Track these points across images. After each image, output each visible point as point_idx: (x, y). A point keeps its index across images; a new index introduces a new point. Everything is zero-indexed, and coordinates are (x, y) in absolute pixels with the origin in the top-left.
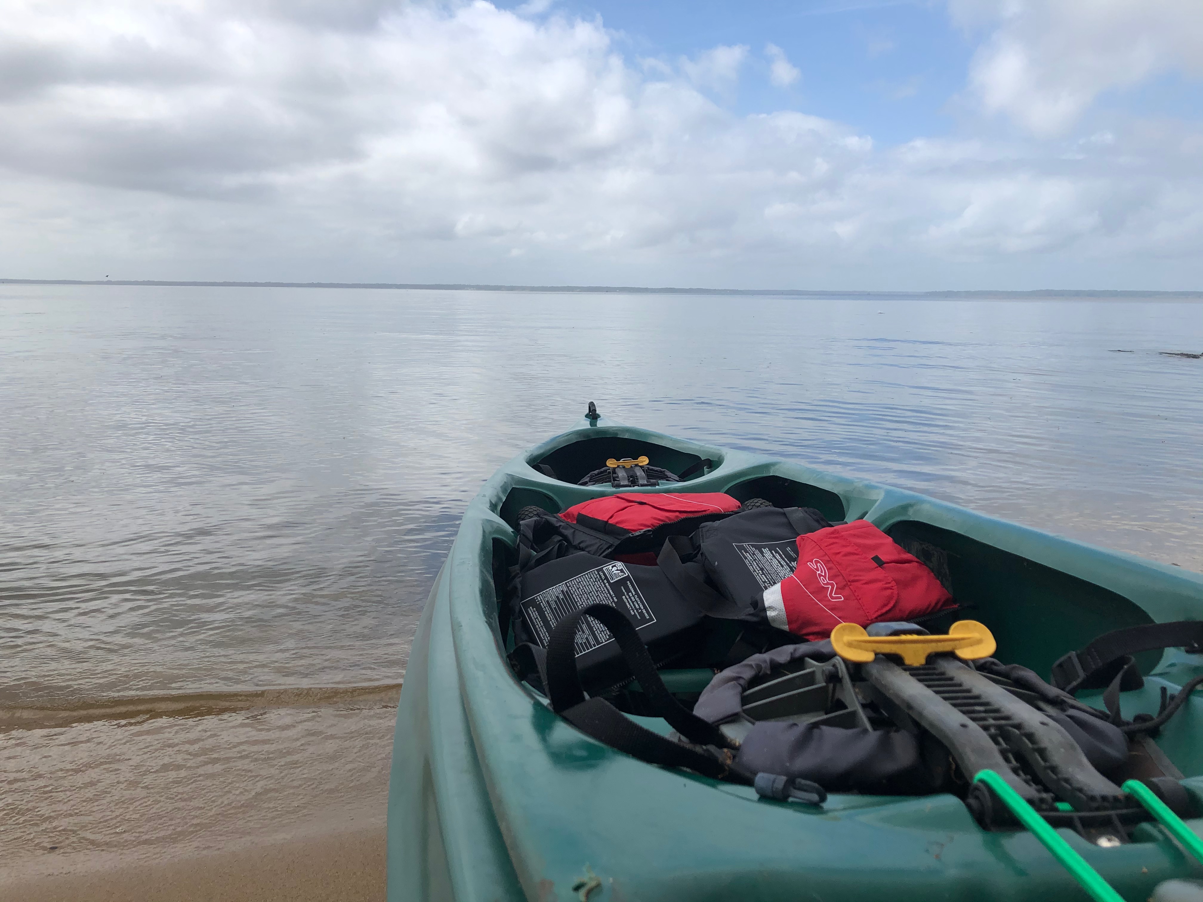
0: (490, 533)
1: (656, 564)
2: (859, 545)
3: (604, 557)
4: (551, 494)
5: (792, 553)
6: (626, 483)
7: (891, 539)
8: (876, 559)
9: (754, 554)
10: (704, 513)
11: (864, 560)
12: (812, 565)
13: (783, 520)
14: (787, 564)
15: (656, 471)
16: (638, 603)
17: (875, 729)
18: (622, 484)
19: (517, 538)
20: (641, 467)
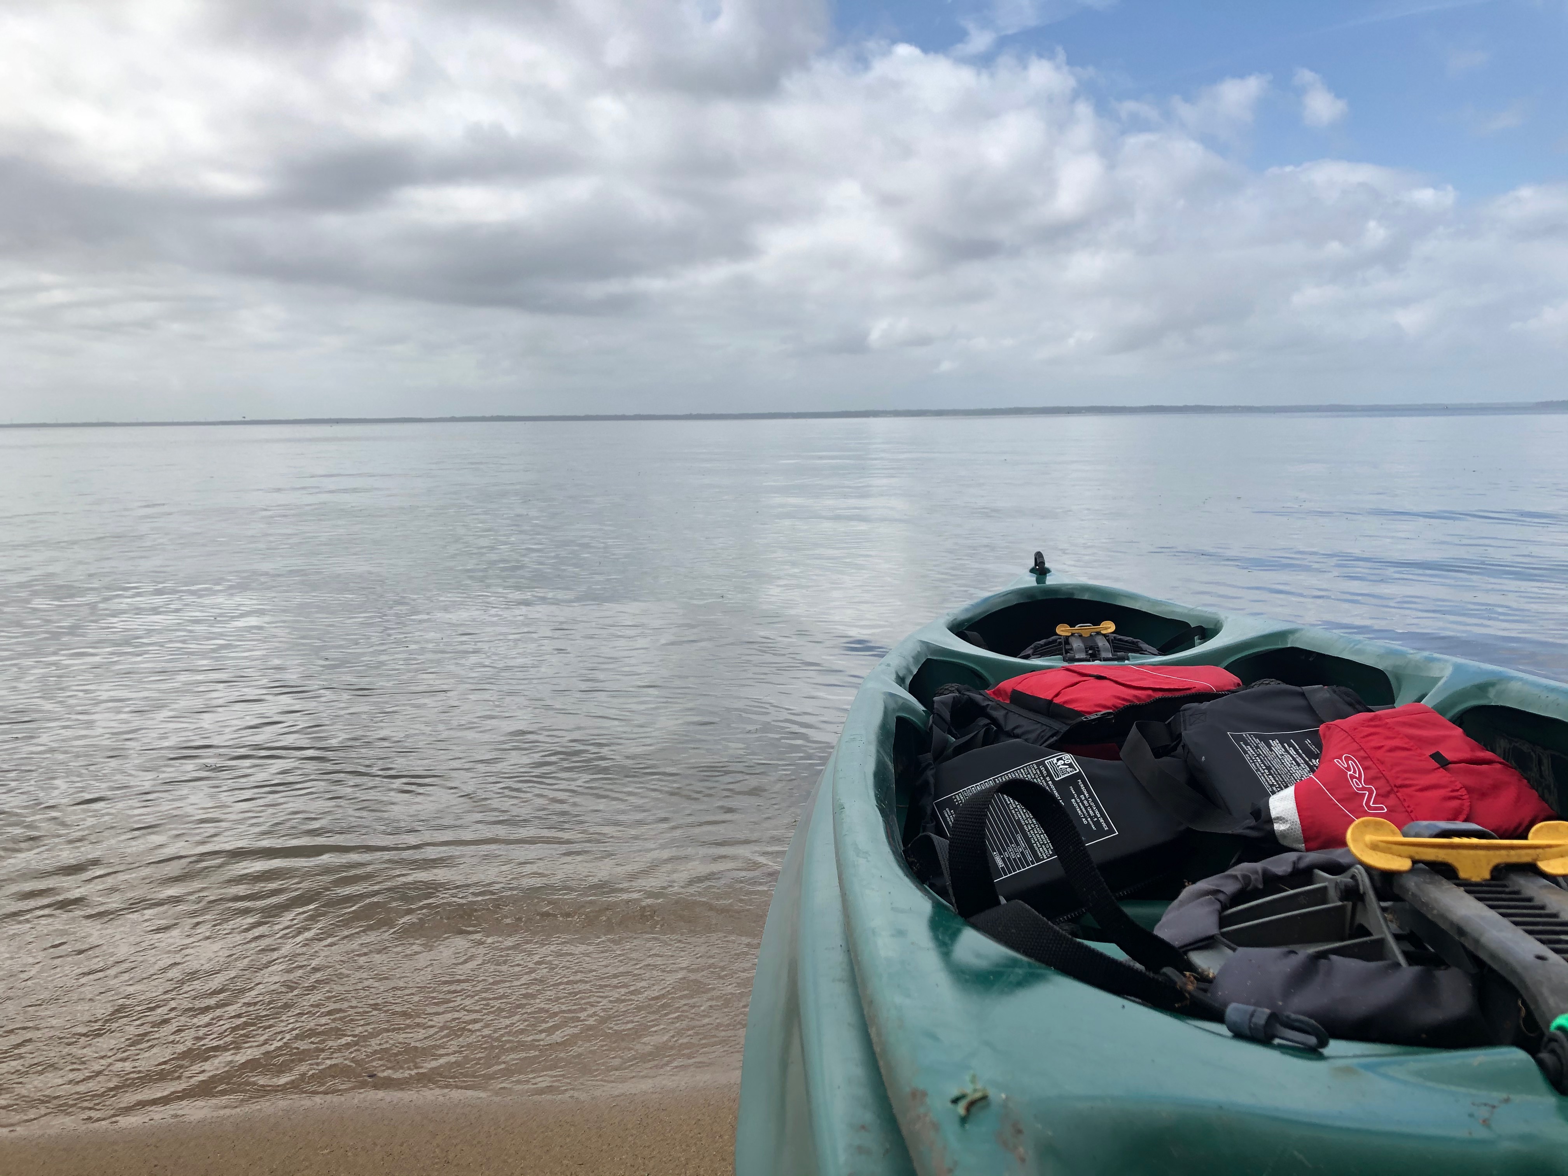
0: (894, 710)
1: (1120, 759)
2: (1411, 737)
3: (1047, 747)
4: (978, 668)
5: (1313, 748)
6: (1083, 656)
7: (1460, 730)
8: (1436, 756)
9: (1257, 747)
10: (1188, 692)
11: (1420, 758)
12: (1341, 763)
13: (1301, 702)
14: (1306, 763)
15: (1126, 641)
16: (1092, 810)
17: (1410, 964)
18: (1077, 657)
19: (928, 718)
20: (1105, 635)
